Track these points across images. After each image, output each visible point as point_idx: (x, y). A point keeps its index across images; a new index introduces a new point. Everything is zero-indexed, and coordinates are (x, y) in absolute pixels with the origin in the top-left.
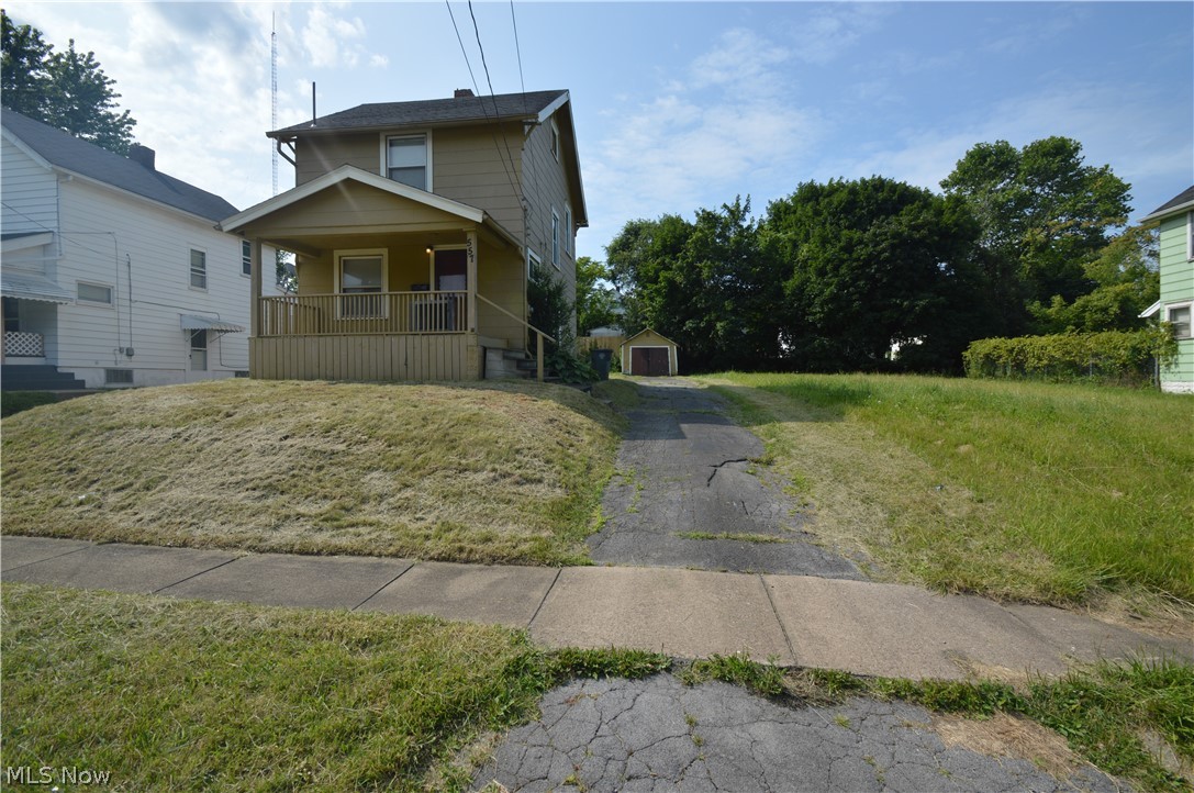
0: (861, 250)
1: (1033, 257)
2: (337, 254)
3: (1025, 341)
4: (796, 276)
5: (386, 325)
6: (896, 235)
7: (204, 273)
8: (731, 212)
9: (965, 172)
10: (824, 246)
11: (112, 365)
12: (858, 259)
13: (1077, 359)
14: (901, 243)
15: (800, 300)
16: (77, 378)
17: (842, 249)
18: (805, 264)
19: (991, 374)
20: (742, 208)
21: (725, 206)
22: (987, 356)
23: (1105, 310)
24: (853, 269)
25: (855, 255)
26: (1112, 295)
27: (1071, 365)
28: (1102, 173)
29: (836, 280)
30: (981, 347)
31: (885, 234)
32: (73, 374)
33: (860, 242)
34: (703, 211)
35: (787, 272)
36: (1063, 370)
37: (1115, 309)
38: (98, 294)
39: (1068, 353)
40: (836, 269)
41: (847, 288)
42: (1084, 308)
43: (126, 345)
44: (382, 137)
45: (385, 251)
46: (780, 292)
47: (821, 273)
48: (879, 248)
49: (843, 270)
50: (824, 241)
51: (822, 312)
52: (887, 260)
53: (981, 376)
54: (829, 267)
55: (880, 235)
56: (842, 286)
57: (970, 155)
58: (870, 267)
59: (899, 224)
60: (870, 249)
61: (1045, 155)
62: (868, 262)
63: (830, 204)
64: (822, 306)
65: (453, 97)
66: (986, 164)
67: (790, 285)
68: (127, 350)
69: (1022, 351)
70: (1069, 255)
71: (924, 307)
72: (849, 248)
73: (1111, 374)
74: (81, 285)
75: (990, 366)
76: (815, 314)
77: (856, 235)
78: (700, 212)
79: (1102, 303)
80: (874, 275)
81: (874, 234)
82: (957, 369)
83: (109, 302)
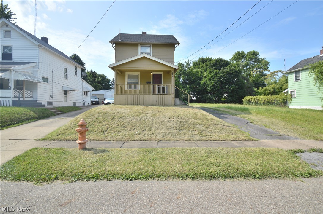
0: (219, 75)
1: (252, 78)
2: (126, 73)
3: (258, 97)
4: (203, 80)
5: (139, 91)
6: (227, 72)
7: (67, 74)
8: (187, 64)
9: (235, 57)
10: (210, 73)
11: (48, 100)
12: (218, 77)
13: (270, 101)
14: (228, 74)
15: (205, 86)
16: (43, 104)
17: (214, 74)
18: (205, 77)
19: (249, 104)
20: (189, 63)
21: (185, 62)
22: (249, 100)
23: (270, 90)
24: (217, 79)
25: (217, 76)
26: (272, 87)
27: (269, 102)
28: (263, 59)
29: (213, 81)
30: (247, 98)
31: (225, 71)
32: (41, 103)
33: (219, 73)
34: (180, 63)
35: (201, 79)
36: (267, 103)
37: (272, 90)
38: (46, 80)
39: (269, 100)
40: (213, 79)
41: (216, 83)
42: (266, 90)
43: (51, 95)
44: (139, 45)
45: (139, 73)
46: (199, 84)
47: (210, 80)
48: (223, 74)
49: (215, 79)
50: (210, 72)
51: (210, 89)
52: (225, 77)
53: (247, 104)
54: (212, 78)
55: (223, 71)
56: (215, 83)
57: (236, 54)
58: (221, 79)
59: (227, 69)
60: (221, 74)
61: (252, 55)
62: (220, 78)
63: (210, 63)
64: (210, 87)
65: (142, 34)
66: (239, 56)
67: (202, 82)
68: (52, 96)
69: (257, 99)
70: (259, 78)
71: (233, 89)
72: (216, 74)
73: (278, 104)
74: (42, 77)
75: (249, 102)
76: (208, 89)
77: (218, 71)
78: (179, 63)
79: (269, 89)
80: (222, 80)
81: (222, 71)
82: (241, 103)
83: (48, 82)
